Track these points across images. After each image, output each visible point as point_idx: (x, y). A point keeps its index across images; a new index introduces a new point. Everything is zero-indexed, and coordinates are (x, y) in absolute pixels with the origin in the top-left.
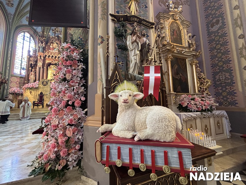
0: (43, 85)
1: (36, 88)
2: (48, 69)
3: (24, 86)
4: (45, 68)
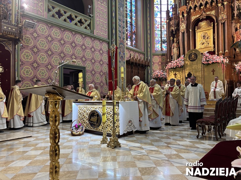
0: (191, 61)
1: (181, 67)
2: (196, 31)
3: (167, 66)
4: (191, 30)
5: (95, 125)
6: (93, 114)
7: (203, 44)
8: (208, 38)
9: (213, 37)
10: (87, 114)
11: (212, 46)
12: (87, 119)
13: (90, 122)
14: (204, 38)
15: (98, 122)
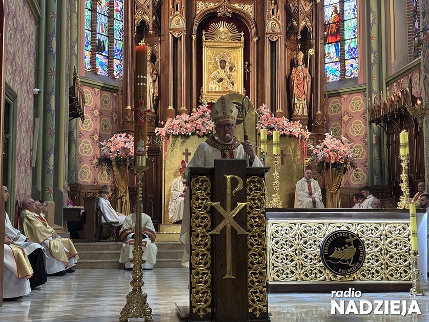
1: (204, 135)
2: (204, 43)
3: (163, 126)
4: (194, 37)
5: (347, 267)
6: (338, 240)
7: (221, 80)
8: (231, 69)
9: (245, 70)
10: (306, 242)
11: (241, 90)
12: (306, 257)
13: (328, 263)
14: (223, 67)
15: (358, 258)
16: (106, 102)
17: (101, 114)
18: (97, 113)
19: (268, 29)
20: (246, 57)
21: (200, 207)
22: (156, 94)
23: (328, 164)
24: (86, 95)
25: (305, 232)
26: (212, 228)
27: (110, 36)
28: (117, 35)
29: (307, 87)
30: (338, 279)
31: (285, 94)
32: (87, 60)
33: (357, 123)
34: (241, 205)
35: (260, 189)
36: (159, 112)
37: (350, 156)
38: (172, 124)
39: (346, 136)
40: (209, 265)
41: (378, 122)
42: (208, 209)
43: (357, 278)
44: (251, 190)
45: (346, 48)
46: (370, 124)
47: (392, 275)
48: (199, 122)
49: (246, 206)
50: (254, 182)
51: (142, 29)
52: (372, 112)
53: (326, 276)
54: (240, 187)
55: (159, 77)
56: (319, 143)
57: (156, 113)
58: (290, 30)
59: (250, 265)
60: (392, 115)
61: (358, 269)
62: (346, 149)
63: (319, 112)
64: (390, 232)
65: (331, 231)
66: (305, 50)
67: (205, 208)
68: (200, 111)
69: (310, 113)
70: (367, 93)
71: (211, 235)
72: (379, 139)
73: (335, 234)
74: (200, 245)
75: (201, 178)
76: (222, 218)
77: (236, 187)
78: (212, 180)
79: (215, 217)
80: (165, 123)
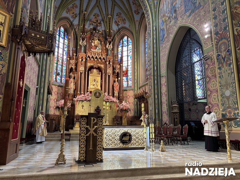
0: (96, 97)
1: (88, 101)
2: (89, 74)
3: (76, 98)
4: (87, 73)
5: (127, 142)
6: (125, 135)
7: (94, 85)
9: (101, 82)
10: (115, 135)
11: (100, 88)
12: (115, 140)
13: (122, 141)
14: (95, 81)
15: (130, 140)
16: (59, 90)
17: (57, 93)
18: (56, 93)
19: (108, 72)
20: (101, 79)
21: (83, 127)
22: (75, 88)
23: (123, 110)
24: (53, 88)
25: (115, 132)
26: (87, 134)
27: (62, 71)
28: (64, 71)
29: (118, 88)
30: (124, 146)
31: (112, 89)
32: (54, 78)
33: (131, 98)
34: (96, 127)
35: (102, 122)
36: (75, 93)
37: (129, 108)
38: (79, 97)
39: (128, 102)
40: (85, 145)
41: (137, 98)
42: (86, 128)
43: (130, 146)
44: (99, 122)
45: (129, 78)
46: (135, 99)
47: (139, 145)
48: (87, 97)
49: (97, 127)
50: (100, 119)
51: (71, 70)
52: (135, 96)
53: (121, 145)
54: (96, 121)
55: (76, 83)
56: (121, 104)
57: (74, 94)
58: (114, 73)
59: (98, 145)
60: (140, 97)
61: (130, 143)
62: (128, 106)
63: (121, 95)
64: (139, 132)
65: (123, 132)
66: (117, 78)
67: (85, 127)
68: (87, 94)
69: (119, 95)
70: (134, 90)
71: (86, 136)
72: (137, 103)
73: (124, 133)
74: (83, 139)
75: (84, 118)
76: (89, 131)
77: (94, 121)
78: (87, 119)
79: (88, 130)
80: (77, 97)
